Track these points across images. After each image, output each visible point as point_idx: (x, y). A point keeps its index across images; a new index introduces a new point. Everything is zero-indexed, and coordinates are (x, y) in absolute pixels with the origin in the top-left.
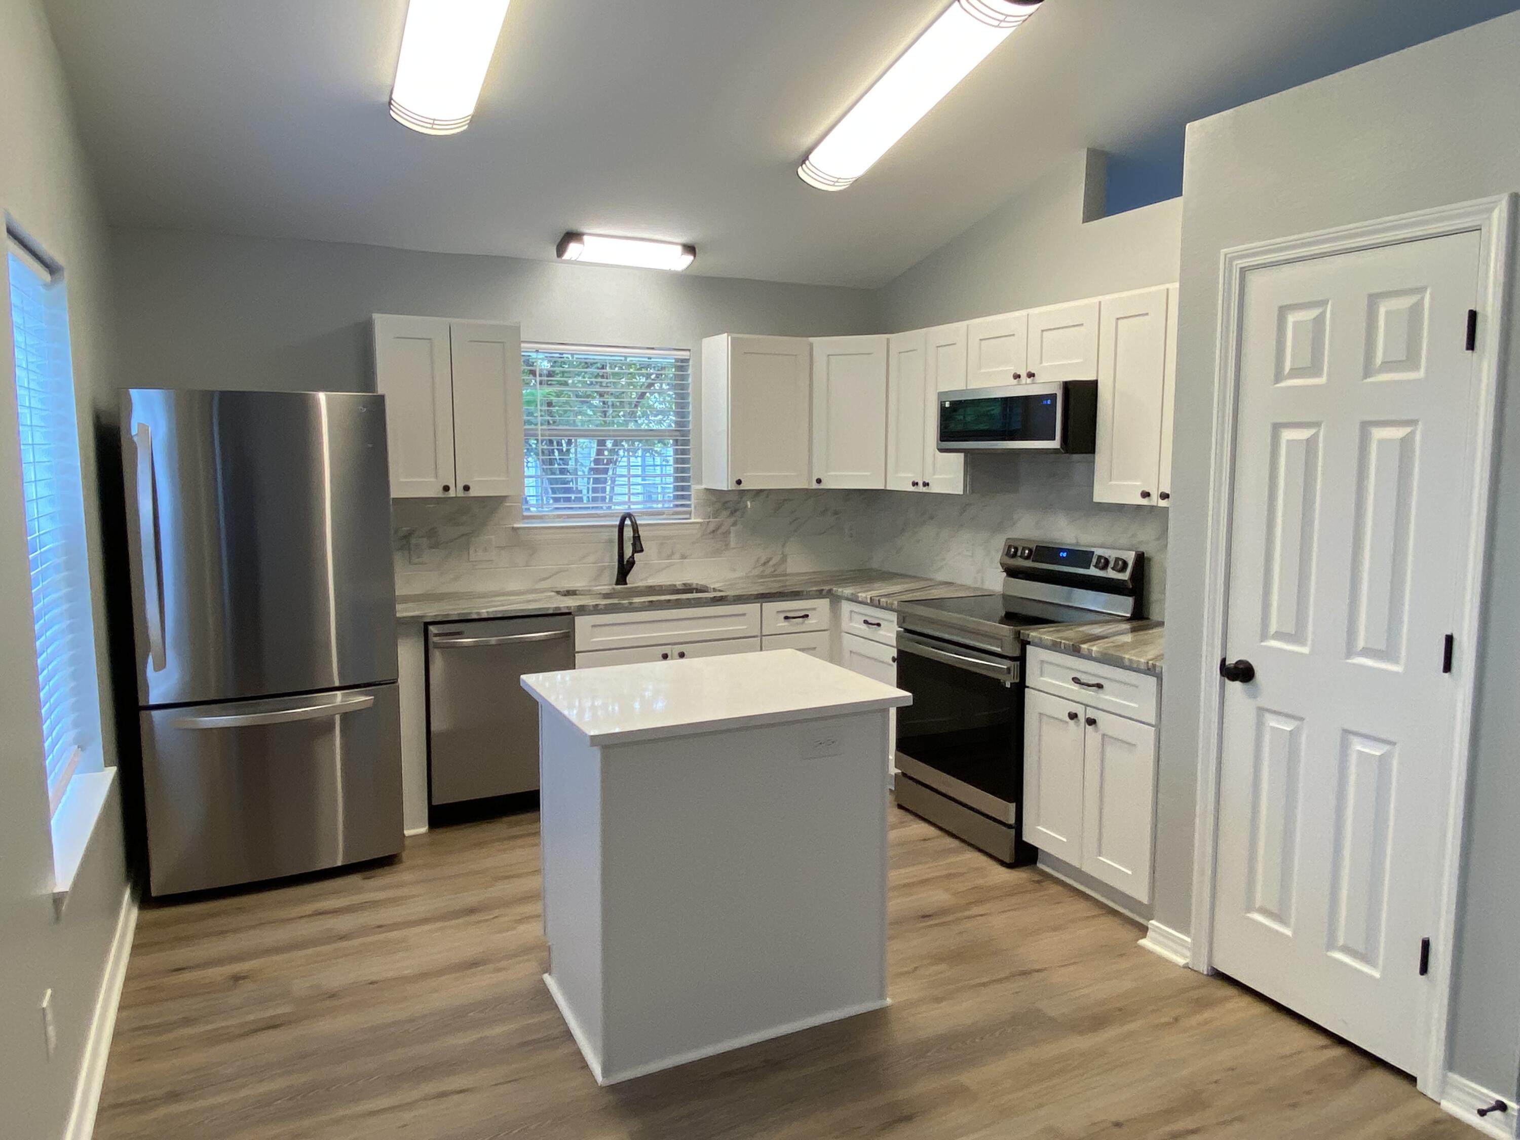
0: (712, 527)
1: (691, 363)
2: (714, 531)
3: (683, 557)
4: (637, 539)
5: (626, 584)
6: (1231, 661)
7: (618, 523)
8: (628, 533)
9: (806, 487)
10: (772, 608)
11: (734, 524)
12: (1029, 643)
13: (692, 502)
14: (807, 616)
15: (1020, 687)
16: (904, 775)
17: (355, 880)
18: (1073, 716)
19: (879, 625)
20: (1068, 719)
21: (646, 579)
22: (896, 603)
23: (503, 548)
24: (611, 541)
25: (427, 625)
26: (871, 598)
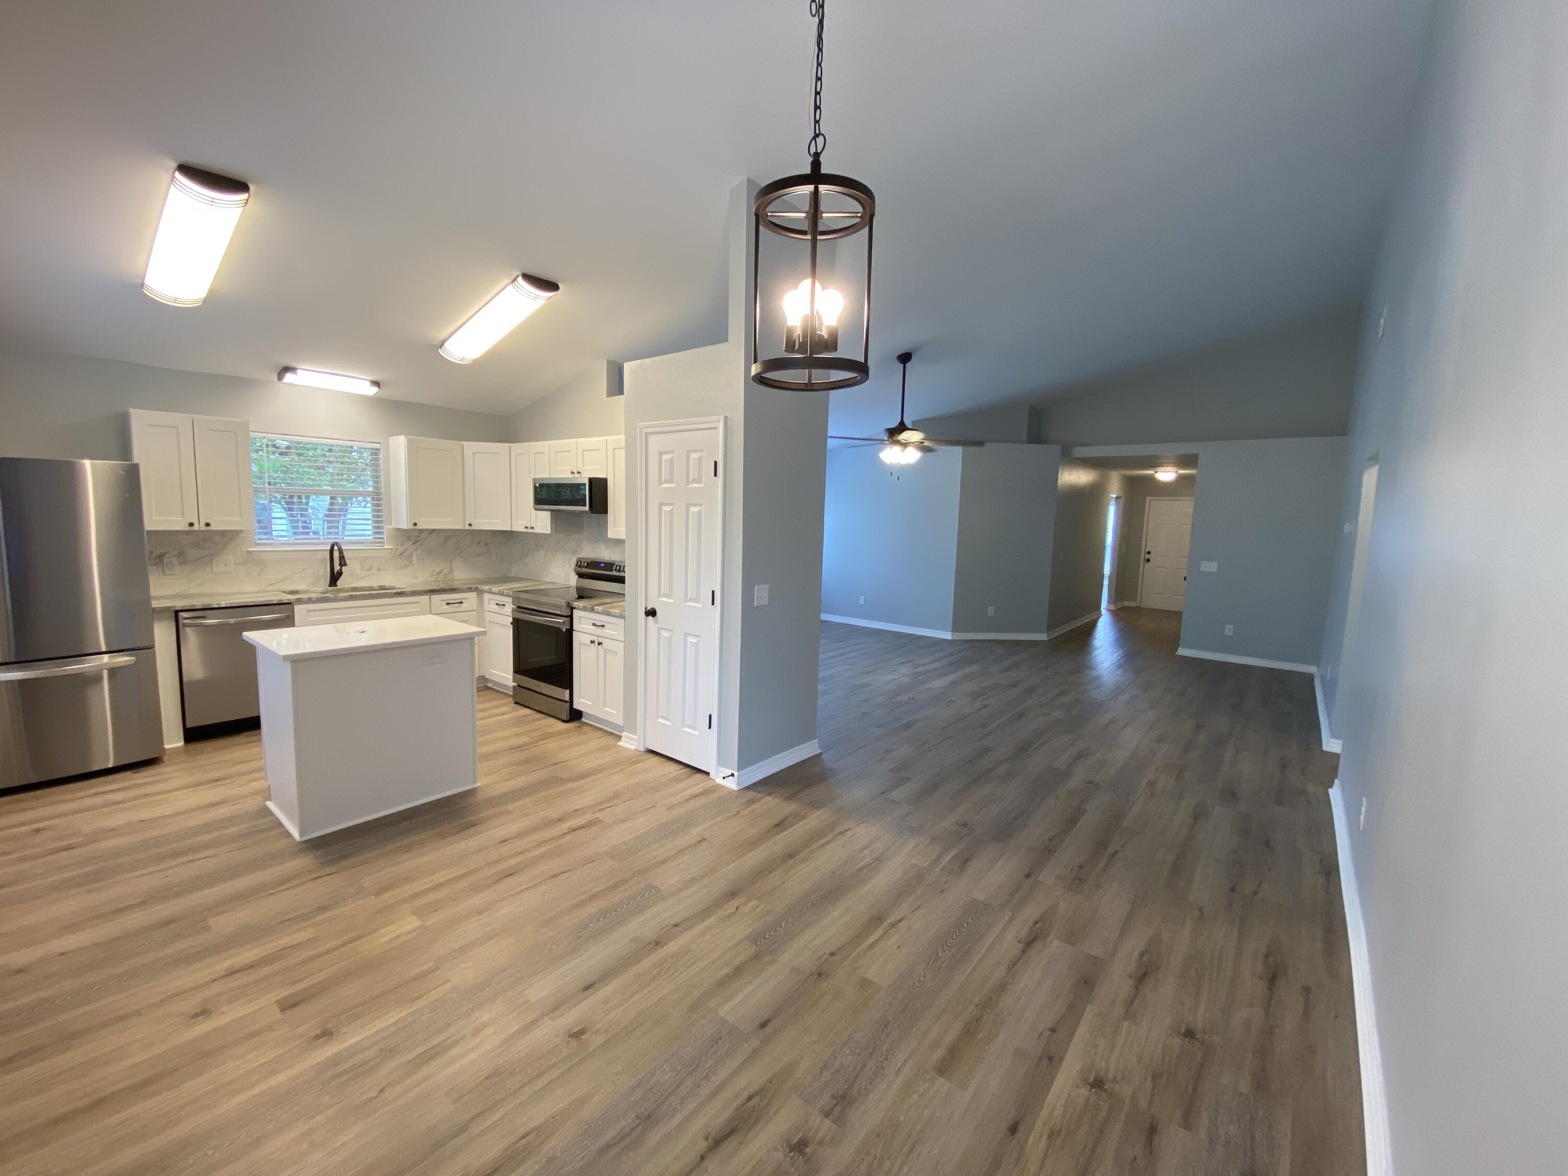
0: (399, 552)
1: (381, 451)
2: (401, 554)
3: (379, 570)
4: (342, 558)
5: (336, 586)
6: (649, 608)
7: (329, 548)
8: (336, 554)
9: (462, 528)
10: (436, 598)
11: (416, 550)
12: (575, 608)
13: (385, 536)
14: (462, 602)
15: (570, 631)
16: (519, 686)
17: (128, 774)
18: (592, 642)
19: (504, 605)
20: (590, 643)
21: (352, 583)
22: (511, 592)
23: (239, 564)
24: (324, 560)
25: (177, 612)
26: (499, 590)
